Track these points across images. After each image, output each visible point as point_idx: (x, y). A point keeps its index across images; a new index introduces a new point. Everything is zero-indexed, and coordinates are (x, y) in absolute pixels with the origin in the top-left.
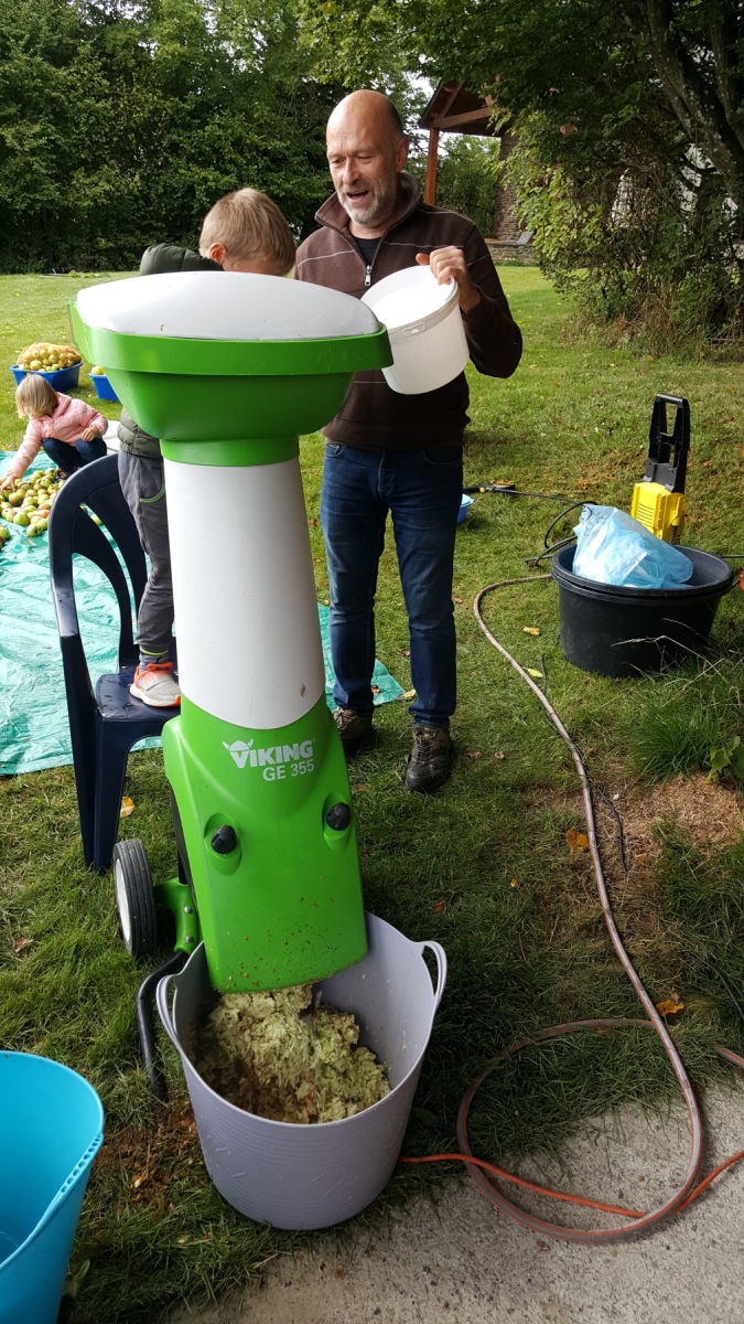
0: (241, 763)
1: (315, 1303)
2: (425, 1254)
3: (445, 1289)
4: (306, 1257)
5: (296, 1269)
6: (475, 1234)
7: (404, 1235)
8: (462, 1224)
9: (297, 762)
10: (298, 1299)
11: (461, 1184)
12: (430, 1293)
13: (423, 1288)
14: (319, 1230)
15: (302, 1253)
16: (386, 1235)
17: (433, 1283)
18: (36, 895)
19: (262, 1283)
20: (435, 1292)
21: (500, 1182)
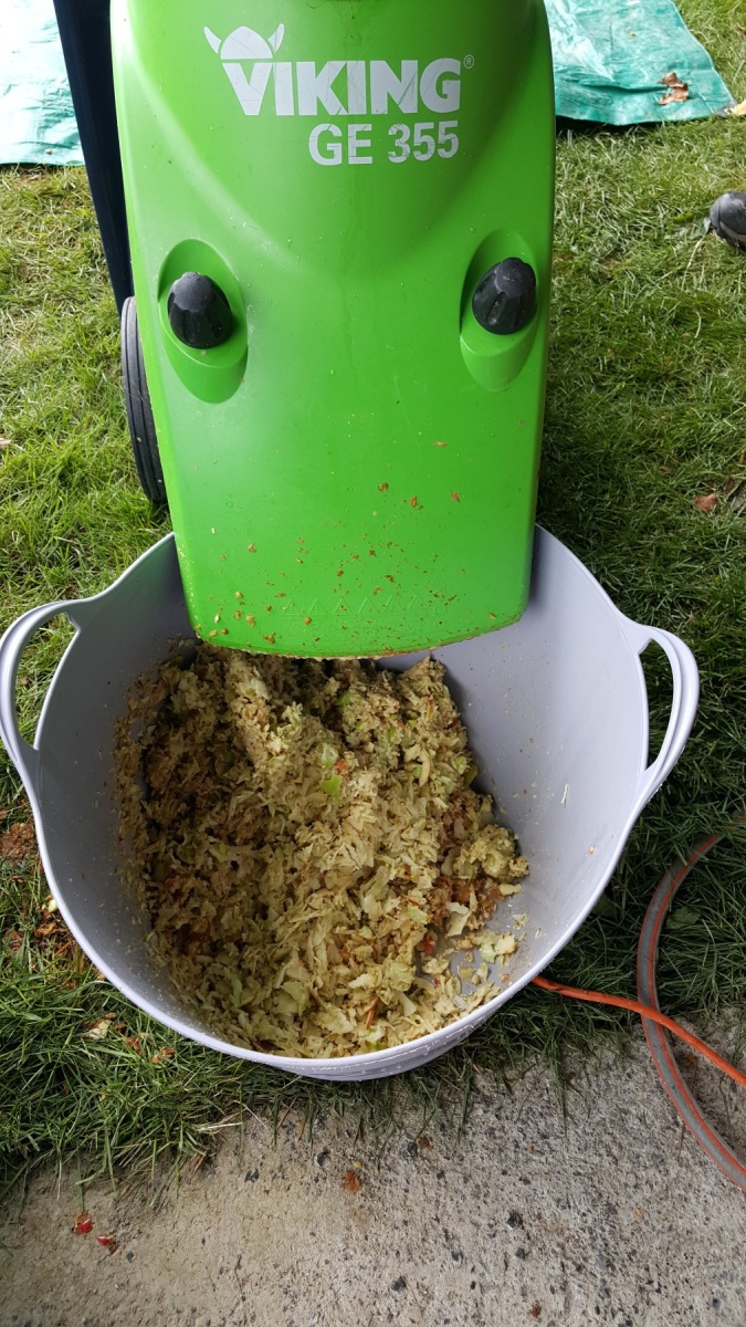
0: (251, 106)
1: (290, 1230)
2: (520, 1185)
3: (544, 1271)
5: (274, 1149)
6: (627, 1166)
7: (491, 1132)
8: (607, 1138)
9: (410, 120)
10: (261, 1212)
11: (625, 1052)
12: (511, 1273)
13: (501, 1256)
16: (458, 1122)
17: (522, 1254)
19: (208, 1160)
20: (520, 1274)
21: (701, 1066)
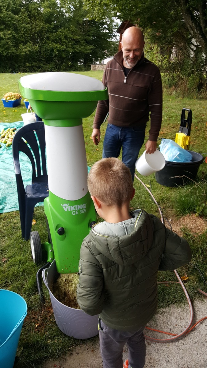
0: (66, 210)
1: (86, 359)
4: (83, 346)
5: (80, 350)
9: (82, 210)
10: (81, 358)
14: (87, 339)
15: (82, 345)
18: (8, 246)
19: (71, 353)
